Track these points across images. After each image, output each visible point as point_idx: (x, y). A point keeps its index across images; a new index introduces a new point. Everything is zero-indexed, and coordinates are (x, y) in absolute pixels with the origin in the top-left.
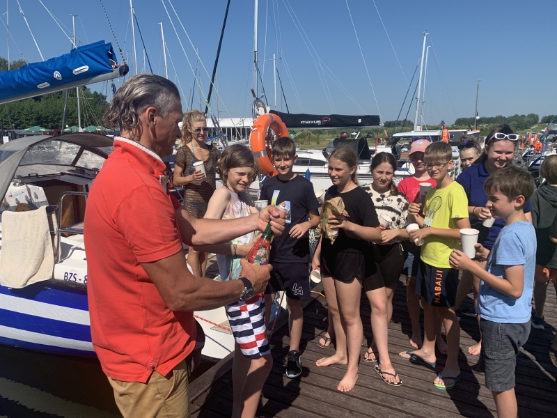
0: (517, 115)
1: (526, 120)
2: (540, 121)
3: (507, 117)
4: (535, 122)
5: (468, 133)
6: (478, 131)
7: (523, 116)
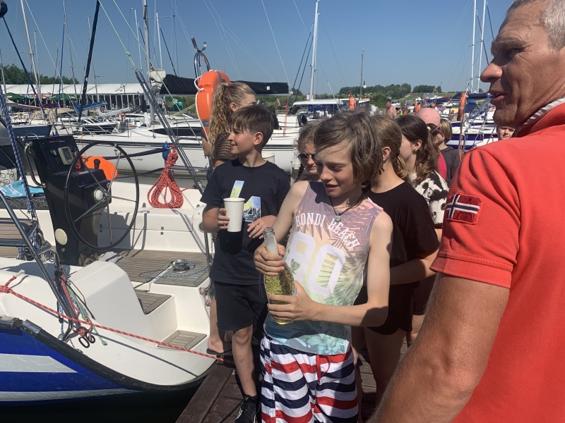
0: (393, 85)
1: (400, 89)
2: (412, 91)
3: (385, 86)
4: (408, 92)
5: (360, 102)
6: (368, 100)
7: (398, 86)
